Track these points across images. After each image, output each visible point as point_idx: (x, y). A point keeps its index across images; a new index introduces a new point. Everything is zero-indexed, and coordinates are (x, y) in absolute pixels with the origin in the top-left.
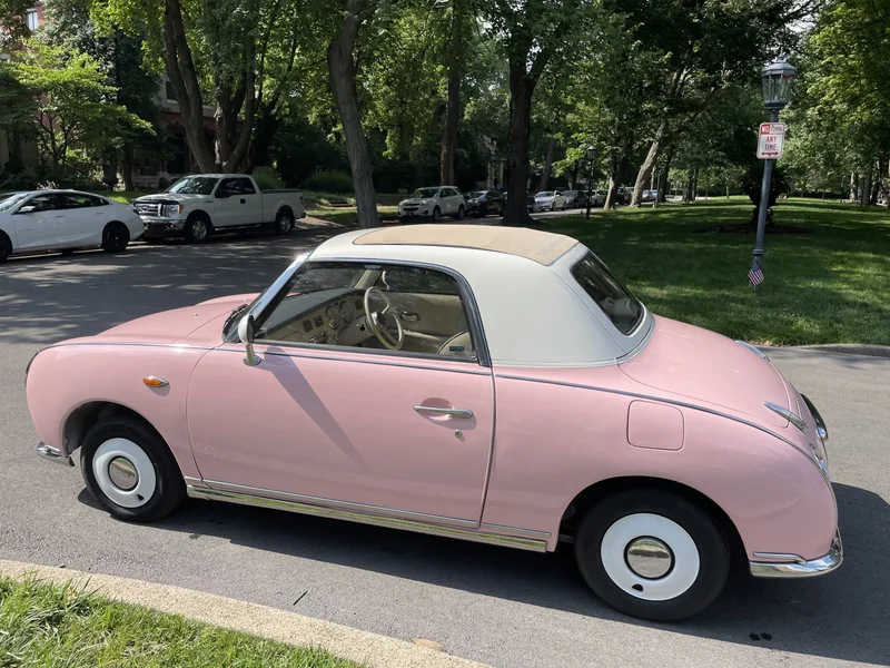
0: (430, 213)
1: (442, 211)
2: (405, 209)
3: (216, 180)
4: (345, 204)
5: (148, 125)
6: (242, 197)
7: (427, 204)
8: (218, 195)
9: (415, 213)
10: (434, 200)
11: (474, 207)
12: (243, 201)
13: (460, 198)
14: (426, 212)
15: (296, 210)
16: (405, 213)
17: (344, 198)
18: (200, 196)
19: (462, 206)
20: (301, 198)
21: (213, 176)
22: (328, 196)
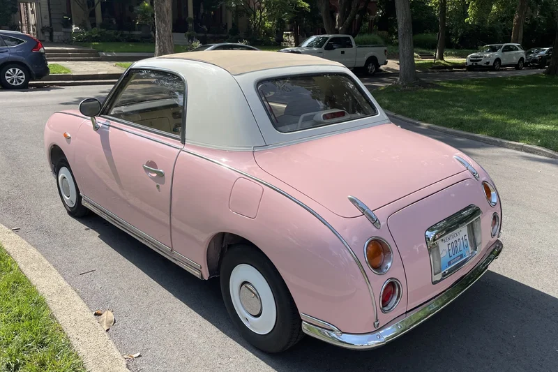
0: (491, 64)
1: (502, 63)
2: (471, 61)
3: (327, 38)
4: (431, 56)
5: (307, 5)
6: (343, 49)
7: (490, 57)
8: (326, 48)
9: (479, 63)
10: (496, 54)
11: (535, 60)
12: (343, 52)
13: (521, 52)
14: (488, 63)
15: (380, 58)
16: (471, 63)
17: (431, 52)
18: (315, 49)
19: (522, 59)
20: (385, 51)
21: (326, 36)
22: (420, 50)
